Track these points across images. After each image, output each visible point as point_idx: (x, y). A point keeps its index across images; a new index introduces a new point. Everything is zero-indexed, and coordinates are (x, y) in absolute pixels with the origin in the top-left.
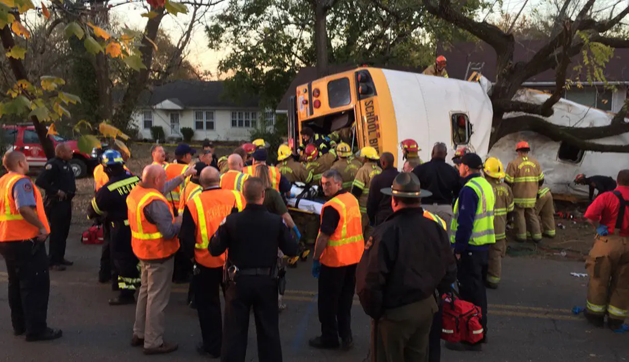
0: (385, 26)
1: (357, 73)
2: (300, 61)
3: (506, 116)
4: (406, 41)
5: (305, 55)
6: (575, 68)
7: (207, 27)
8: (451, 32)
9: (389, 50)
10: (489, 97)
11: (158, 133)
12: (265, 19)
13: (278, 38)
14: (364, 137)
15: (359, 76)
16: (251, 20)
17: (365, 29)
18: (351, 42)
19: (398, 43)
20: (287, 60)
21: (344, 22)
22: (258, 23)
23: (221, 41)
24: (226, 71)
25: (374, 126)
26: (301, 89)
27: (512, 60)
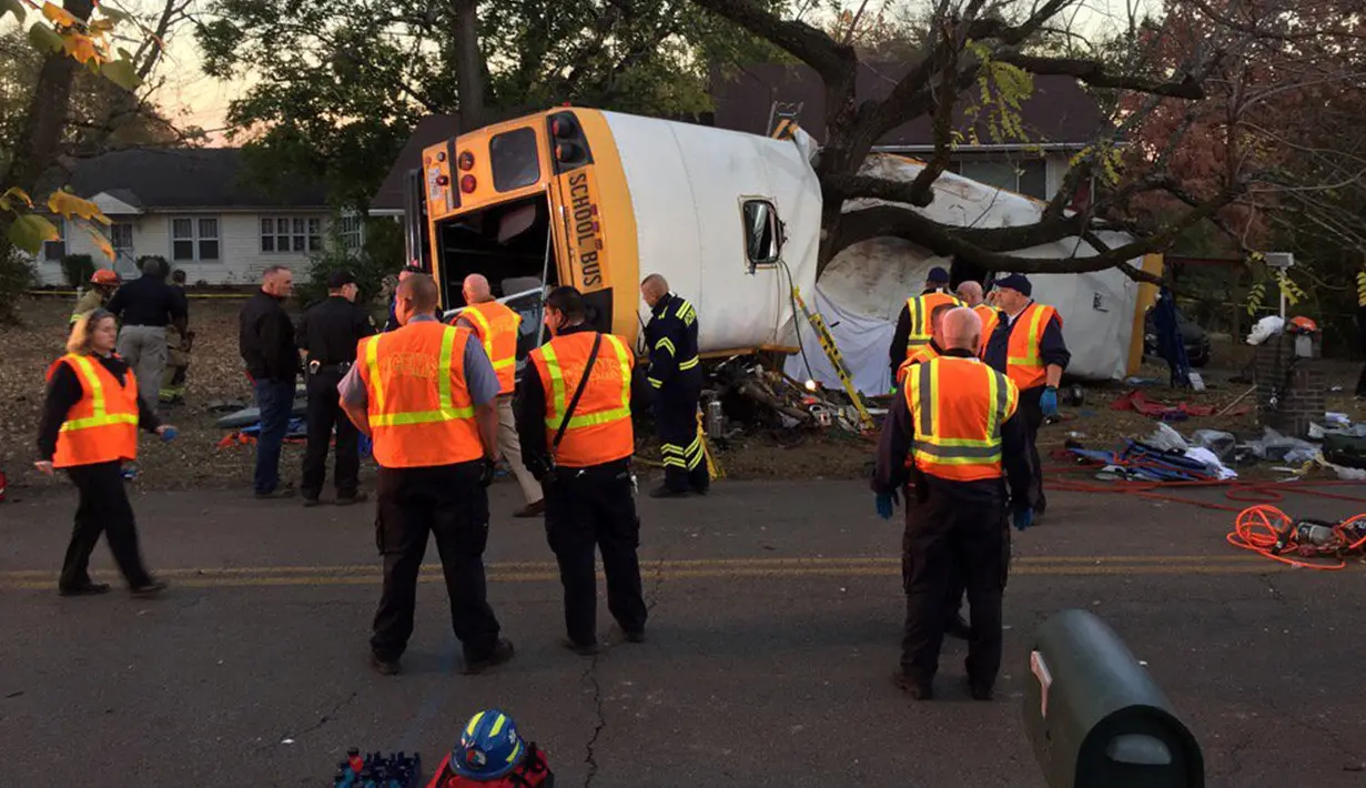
0: (602, 29)
1: (551, 119)
2: (420, 104)
3: (848, 206)
4: (645, 60)
5: (429, 90)
6: (968, 112)
7: (200, 26)
8: (736, 42)
9: (614, 79)
10: (815, 169)
11: (79, 269)
12: (336, 11)
13: (368, 52)
14: (569, 249)
15: (556, 124)
16: (303, 11)
17: (560, 35)
18: (530, 63)
19: (631, 65)
20: (388, 102)
21: (513, 20)
22: (320, 18)
23: (234, 59)
24: (248, 126)
25: (589, 226)
26: (433, 153)
27: (854, 96)
